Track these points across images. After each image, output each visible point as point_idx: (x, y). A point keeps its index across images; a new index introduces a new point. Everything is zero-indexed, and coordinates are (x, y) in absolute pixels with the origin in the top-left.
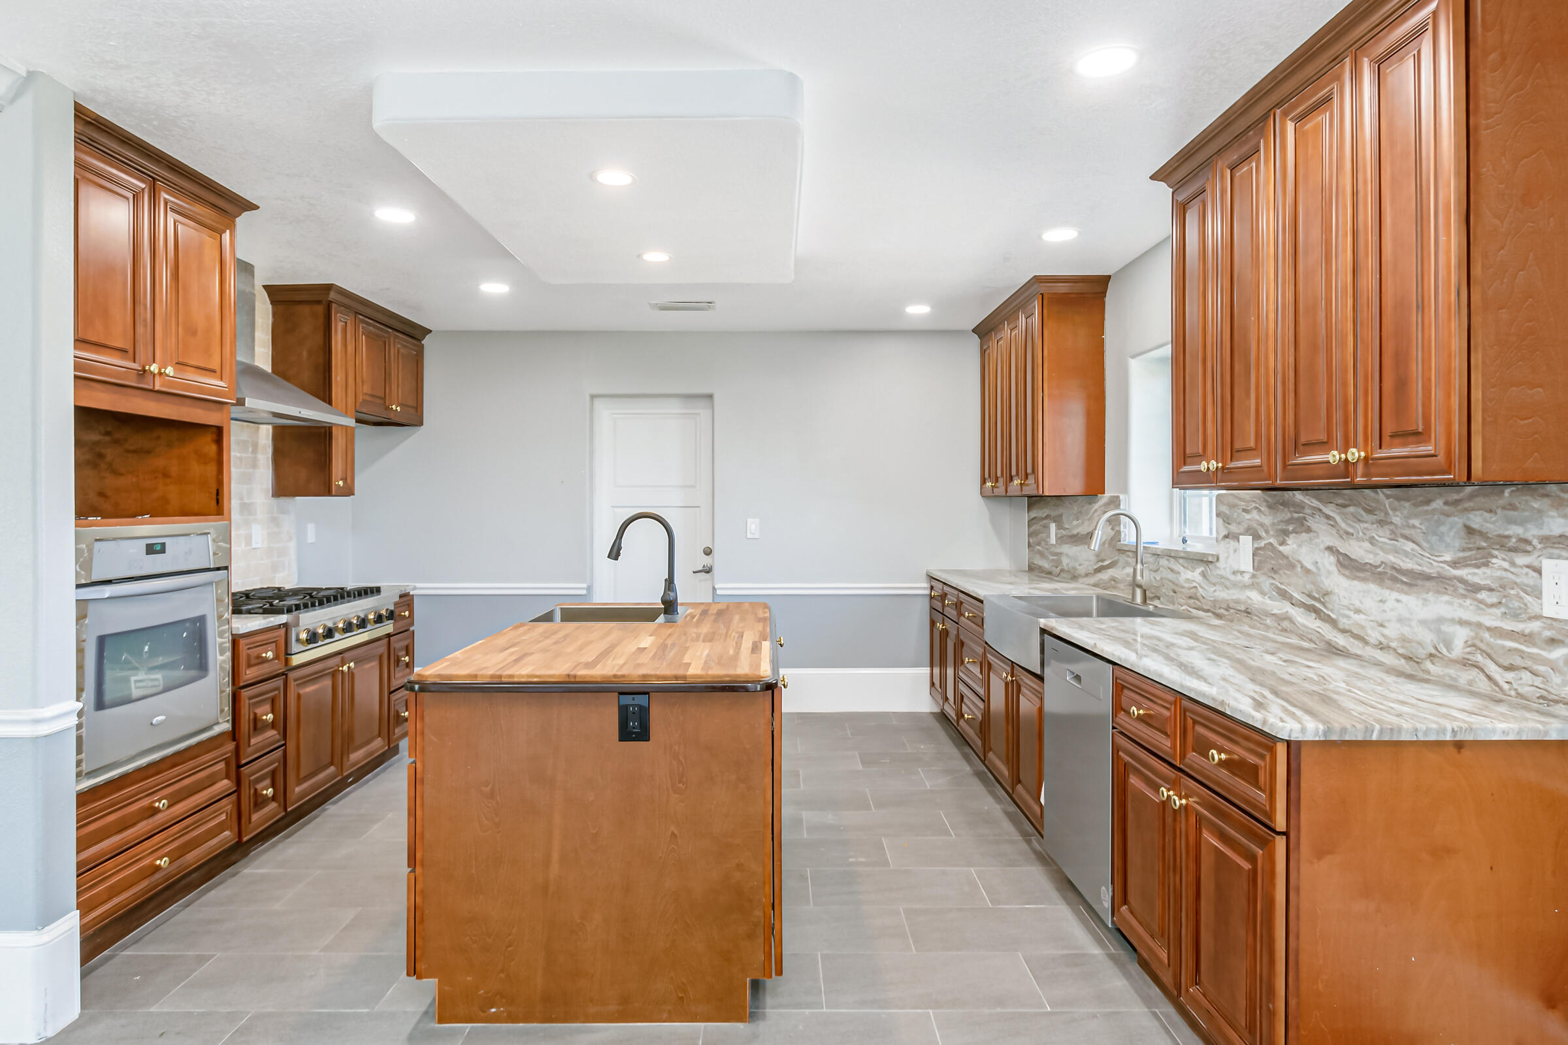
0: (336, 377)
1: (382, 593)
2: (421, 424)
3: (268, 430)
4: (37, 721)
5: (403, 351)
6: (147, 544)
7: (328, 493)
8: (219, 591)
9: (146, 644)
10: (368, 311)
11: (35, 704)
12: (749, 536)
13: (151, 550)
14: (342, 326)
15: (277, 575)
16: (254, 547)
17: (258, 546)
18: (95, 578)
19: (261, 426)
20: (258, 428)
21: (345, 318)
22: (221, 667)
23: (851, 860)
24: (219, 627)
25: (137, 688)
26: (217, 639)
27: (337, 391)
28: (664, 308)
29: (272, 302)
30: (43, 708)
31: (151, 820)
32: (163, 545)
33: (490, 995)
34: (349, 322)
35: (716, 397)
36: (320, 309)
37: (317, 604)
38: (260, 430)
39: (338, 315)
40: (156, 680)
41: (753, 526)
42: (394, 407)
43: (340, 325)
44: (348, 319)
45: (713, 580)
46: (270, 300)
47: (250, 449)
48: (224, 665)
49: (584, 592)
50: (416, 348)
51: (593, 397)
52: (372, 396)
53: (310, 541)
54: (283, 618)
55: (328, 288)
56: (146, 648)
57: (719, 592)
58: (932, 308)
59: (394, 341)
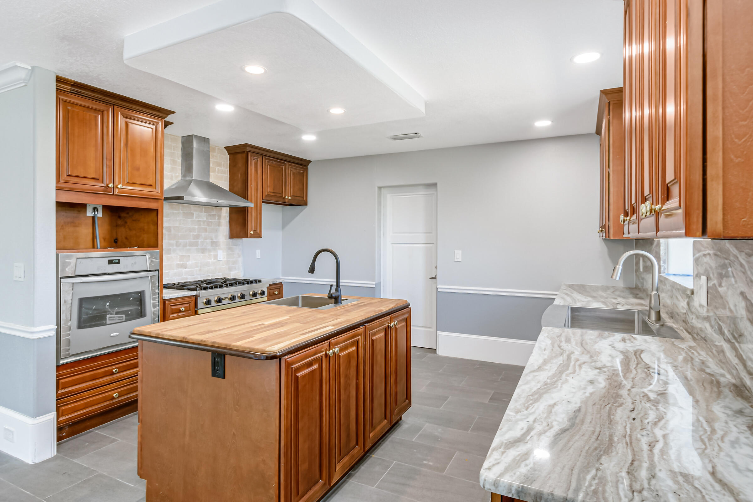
0: (251, 185)
1: (262, 283)
2: (305, 204)
3: (227, 210)
4: (32, 333)
5: (295, 171)
6: (108, 260)
7: (247, 237)
8: (153, 281)
9: (108, 302)
10: (271, 154)
11: (33, 325)
12: (456, 260)
13: (111, 262)
14: (255, 162)
15: (232, 272)
16: (218, 260)
17: (221, 259)
18: (77, 274)
19: (223, 208)
20: (222, 209)
21: (256, 158)
22: (153, 313)
23: (425, 462)
24: (152, 296)
25: (109, 320)
26: (152, 301)
27: (251, 192)
28: (396, 138)
29: (229, 154)
30: (36, 327)
31: (110, 377)
32: (119, 260)
33: (163, 495)
34: (259, 160)
35: (439, 186)
36: (244, 155)
37: (218, 287)
38: (222, 210)
39: (252, 157)
40: (122, 317)
41: (459, 255)
42: (287, 197)
43: (253, 162)
44: (258, 159)
45: (436, 283)
46: (228, 153)
47: (217, 218)
48: (156, 313)
49: (374, 286)
50: (303, 170)
51: (380, 188)
52: (273, 193)
53: (257, 257)
54: (194, 293)
55: (246, 145)
56: (108, 304)
57: (439, 290)
58: (552, 122)
59: (289, 168)
